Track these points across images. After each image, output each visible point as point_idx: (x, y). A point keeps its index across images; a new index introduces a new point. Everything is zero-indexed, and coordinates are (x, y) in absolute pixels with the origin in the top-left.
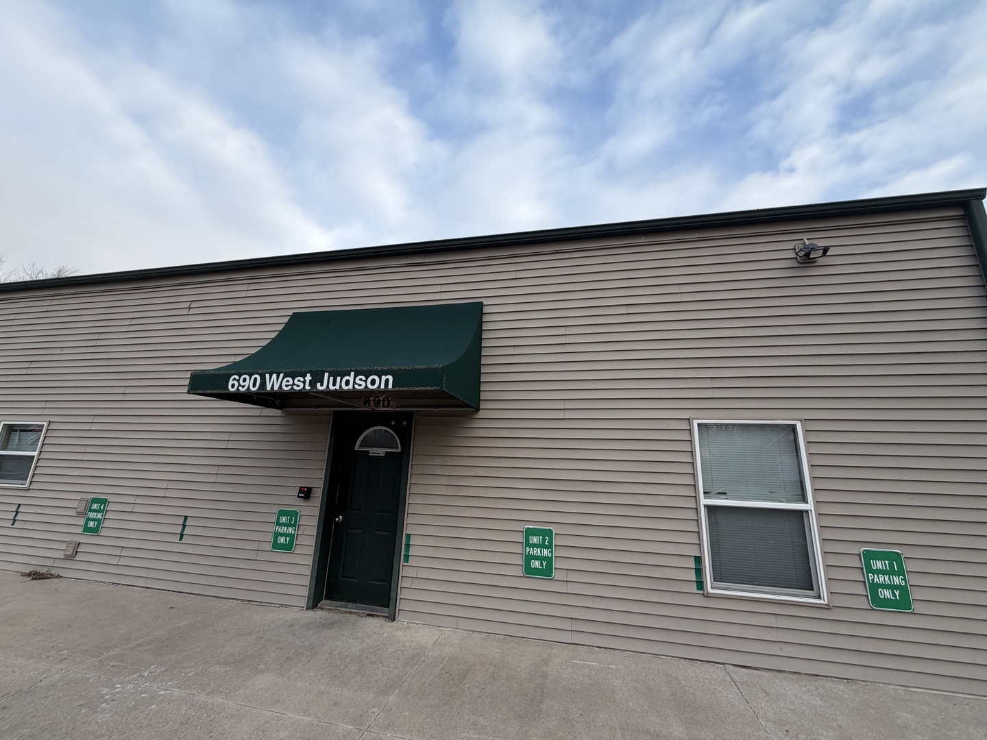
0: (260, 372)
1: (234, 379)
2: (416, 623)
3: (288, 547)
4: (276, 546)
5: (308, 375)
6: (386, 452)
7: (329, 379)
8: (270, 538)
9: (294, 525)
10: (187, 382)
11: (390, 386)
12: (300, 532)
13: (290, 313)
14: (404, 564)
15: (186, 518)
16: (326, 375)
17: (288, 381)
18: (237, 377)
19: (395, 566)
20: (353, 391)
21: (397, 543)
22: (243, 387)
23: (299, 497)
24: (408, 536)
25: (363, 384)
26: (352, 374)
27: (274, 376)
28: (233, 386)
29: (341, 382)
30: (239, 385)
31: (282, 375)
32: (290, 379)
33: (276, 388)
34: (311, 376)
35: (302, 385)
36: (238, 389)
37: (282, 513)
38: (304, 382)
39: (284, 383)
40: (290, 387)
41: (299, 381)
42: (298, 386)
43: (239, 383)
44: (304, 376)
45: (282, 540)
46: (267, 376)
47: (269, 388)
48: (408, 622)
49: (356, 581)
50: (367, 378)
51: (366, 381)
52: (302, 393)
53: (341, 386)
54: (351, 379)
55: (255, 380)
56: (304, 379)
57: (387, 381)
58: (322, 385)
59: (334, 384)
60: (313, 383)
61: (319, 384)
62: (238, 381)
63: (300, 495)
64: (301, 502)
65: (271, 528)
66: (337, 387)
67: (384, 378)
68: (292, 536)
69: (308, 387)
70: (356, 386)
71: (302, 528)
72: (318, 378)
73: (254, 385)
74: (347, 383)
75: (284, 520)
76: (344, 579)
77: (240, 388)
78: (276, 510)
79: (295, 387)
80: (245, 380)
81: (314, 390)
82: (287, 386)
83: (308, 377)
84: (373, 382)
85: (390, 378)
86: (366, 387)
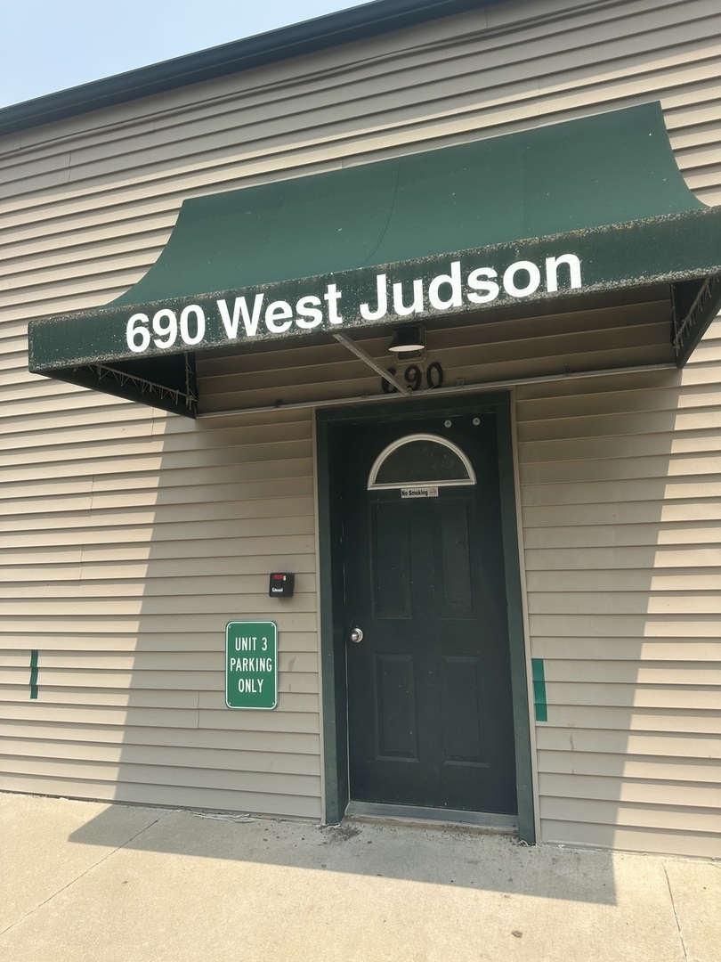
0: (202, 296)
1: (138, 324)
2: (586, 847)
3: (264, 698)
4: (236, 698)
5: (332, 288)
6: (440, 489)
7: (390, 291)
8: (222, 683)
9: (270, 653)
10: (24, 345)
11: (576, 281)
12: (284, 668)
13: (177, 203)
14: (540, 723)
15: (35, 654)
16: (381, 280)
17: (279, 311)
18: (144, 318)
19: (518, 729)
20: (466, 312)
21: (515, 679)
22: (165, 338)
23: (271, 594)
24: (538, 664)
25: (494, 290)
26: (456, 267)
27: (240, 302)
28: (138, 339)
29: (426, 294)
30: (154, 336)
31: (259, 298)
32: (283, 305)
33: (251, 330)
34: (338, 289)
35: (318, 315)
36: (152, 345)
37: (236, 632)
38: (324, 307)
39: (270, 318)
40: (287, 325)
41: (308, 305)
42: (310, 319)
43: (151, 330)
44: (321, 292)
45: (247, 686)
46: (222, 305)
47: (231, 333)
48: (567, 846)
49: (415, 760)
50: (501, 272)
51: (499, 281)
52: (322, 336)
53: (427, 305)
54: (455, 280)
55: (192, 318)
56: (321, 298)
57: (563, 271)
58: (373, 308)
59: (408, 301)
60: (347, 307)
61: (364, 308)
62: (150, 326)
63: (274, 590)
64: (274, 606)
65: (219, 663)
66: (418, 306)
67: (552, 264)
68: (268, 677)
69: (335, 319)
70: (473, 298)
71: (286, 659)
72: (358, 291)
73: (193, 331)
74: (445, 292)
75: (244, 644)
76: (386, 758)
77: (158, 343)
78: (222, 625)
79: (301, 323)
80: (165, 322)
81: (356, 323)
82: (278, 323)
83: (333, 294)
84: (522, 279)
85: (573, 261)
86: (502, 294)
